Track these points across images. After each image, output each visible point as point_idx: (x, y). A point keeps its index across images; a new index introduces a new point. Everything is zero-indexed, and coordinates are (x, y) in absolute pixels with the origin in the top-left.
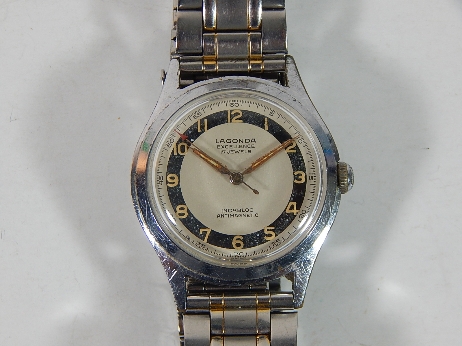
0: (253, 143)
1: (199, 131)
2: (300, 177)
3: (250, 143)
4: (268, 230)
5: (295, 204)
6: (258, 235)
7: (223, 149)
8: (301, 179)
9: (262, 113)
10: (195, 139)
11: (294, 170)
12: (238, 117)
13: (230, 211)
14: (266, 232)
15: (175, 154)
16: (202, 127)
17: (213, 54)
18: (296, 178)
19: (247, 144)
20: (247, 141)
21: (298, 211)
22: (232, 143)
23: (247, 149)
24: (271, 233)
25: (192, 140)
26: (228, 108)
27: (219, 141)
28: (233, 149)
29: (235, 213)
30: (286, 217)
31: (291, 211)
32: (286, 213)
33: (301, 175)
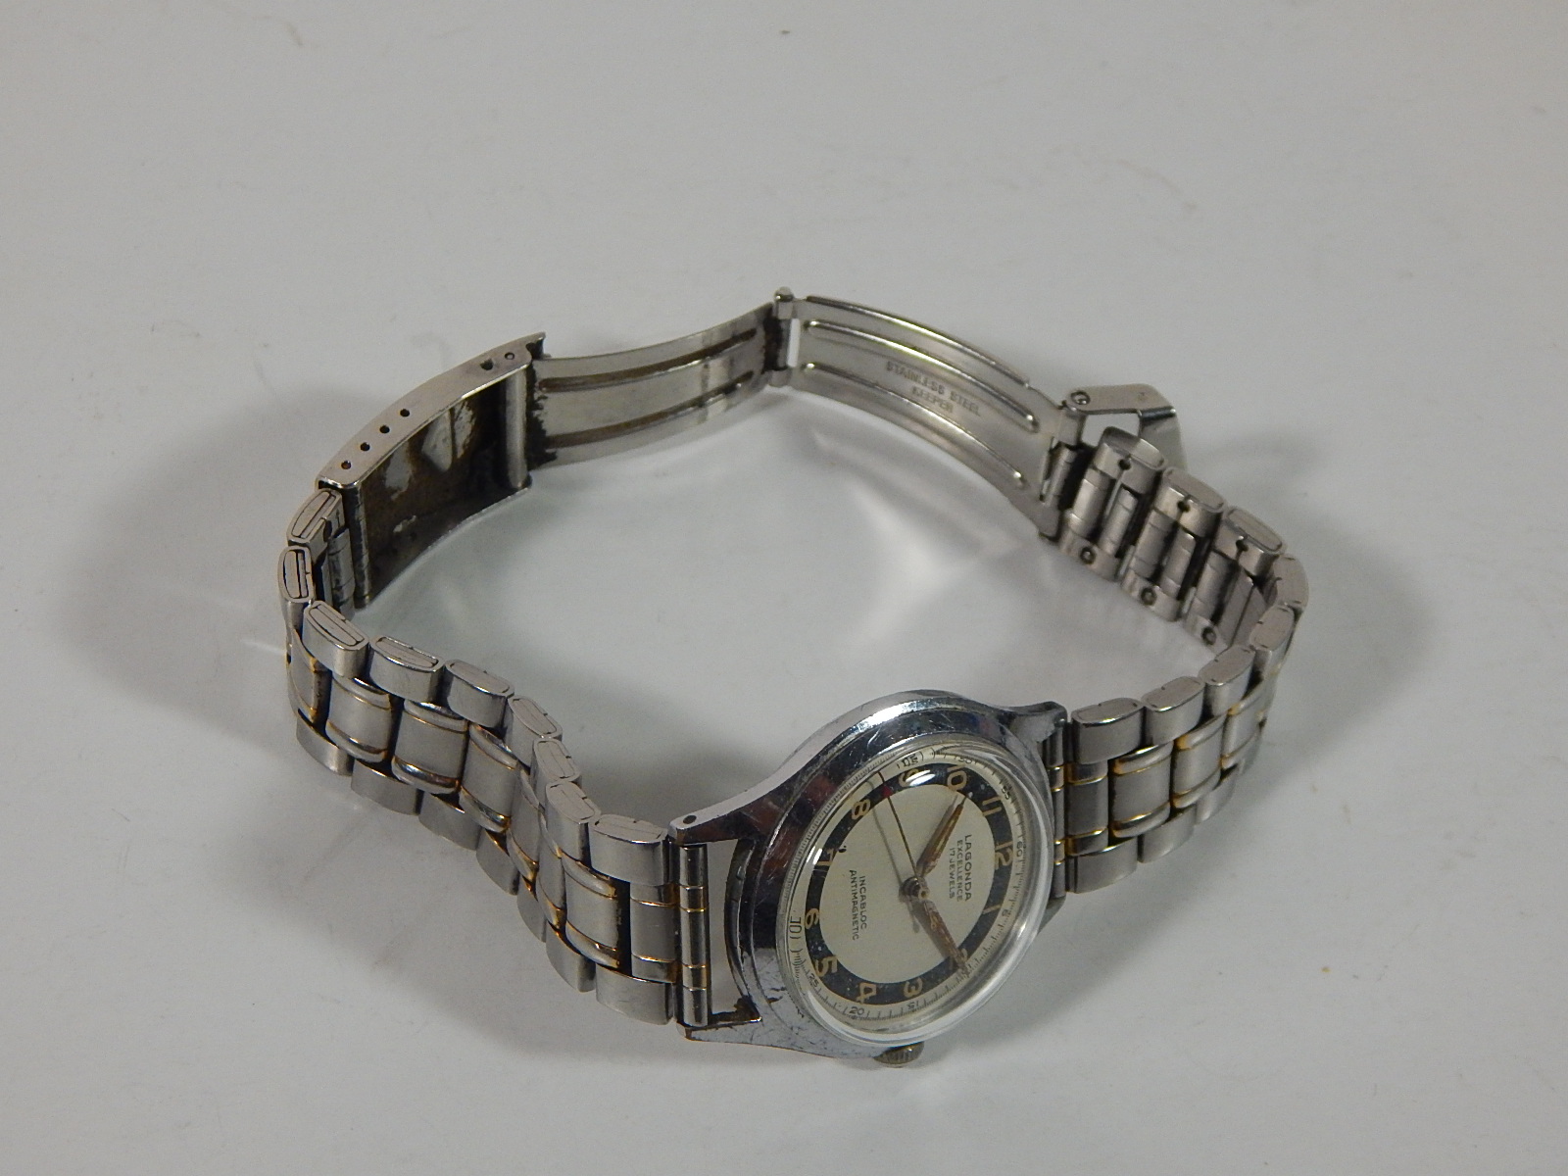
0: (965, 897)
1: (985, 803)
2: (913, 988)
3: (964, 891)
4: (830, 963)
5: (874, 993)
6: (820, 949)
7: (956, 850)
8: (910, 991)
9: (1006, 901)
10: (972, 799)
11: (921, 977)
12: (1003, 859)
13: (863, 890)
14: (825, 961)
15: (949, 770)
16: (990, 807)
17: (1074, 778)
18: (913, 982)
19: (963, 888)
20: (968, 886)
21: (862, 1001)
22: (965, 862)
23: (955, 890)
24: (825, 970)
25: (971, 794)
26: (1014, 843)
27: (969, 840)
28: (956, 867)
29: (860, 898)
30: (852, 986)
31: (862, 992)
32: (859, 984)
33: (916, 989)
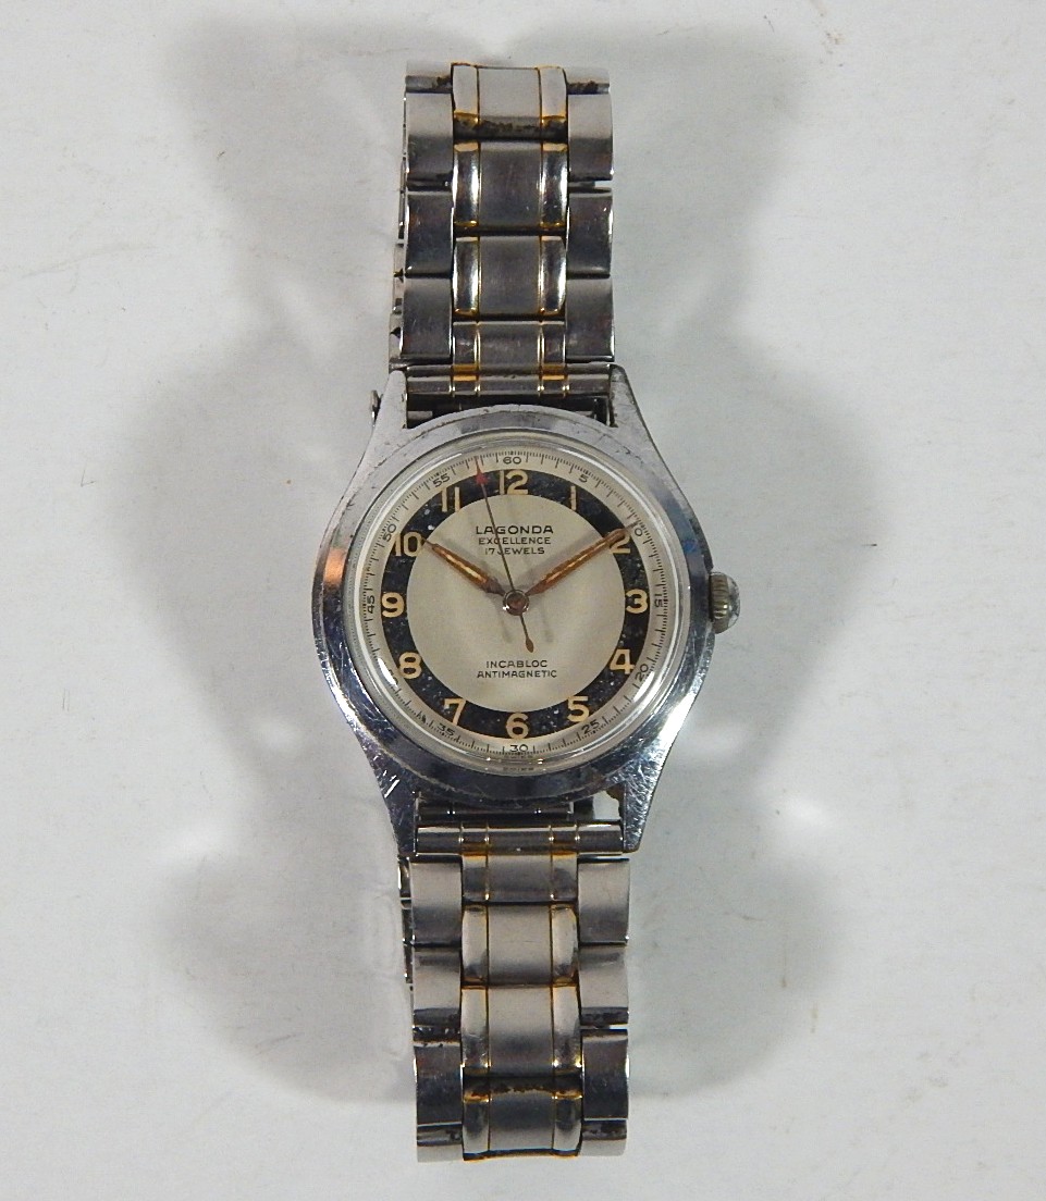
0: (548, 534)
1: (445, 509)
2: (637, 601)
3: (541, 535)
4: (575, 703)
5: (627, 652)
6: (556, 712)
7: (490, 546)
8: (639, 606)
9: (568, 478)
10: (436, 526)
11: (626, 589)
12: (519, 483)
13: (502, 664)
14: (572, 707)
15: (398, 554)
16: (451, 503)
17: (470, 359)
18: (629, 602)
19: (537, 536)
20: (537, 530)
21: (632, 666)
22: (507, 535)
23: (536, 546)
24: (582, 708)
25: (430, 528)
26: (502, 466)
27: (481, 530)
28: (509, 546)
29: (511, 669)
30: (611, 679)
31: (621, 667)
32: (610, 671)
33: (639, 596)
